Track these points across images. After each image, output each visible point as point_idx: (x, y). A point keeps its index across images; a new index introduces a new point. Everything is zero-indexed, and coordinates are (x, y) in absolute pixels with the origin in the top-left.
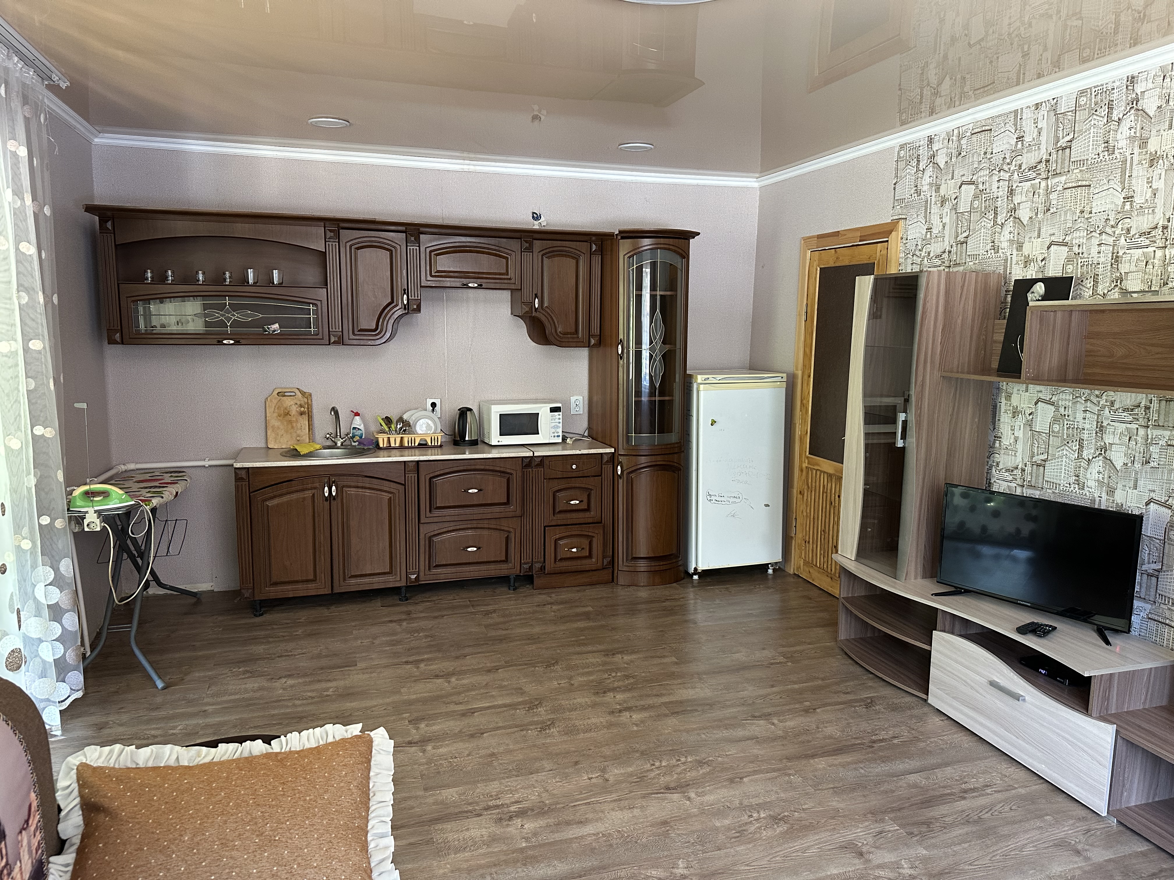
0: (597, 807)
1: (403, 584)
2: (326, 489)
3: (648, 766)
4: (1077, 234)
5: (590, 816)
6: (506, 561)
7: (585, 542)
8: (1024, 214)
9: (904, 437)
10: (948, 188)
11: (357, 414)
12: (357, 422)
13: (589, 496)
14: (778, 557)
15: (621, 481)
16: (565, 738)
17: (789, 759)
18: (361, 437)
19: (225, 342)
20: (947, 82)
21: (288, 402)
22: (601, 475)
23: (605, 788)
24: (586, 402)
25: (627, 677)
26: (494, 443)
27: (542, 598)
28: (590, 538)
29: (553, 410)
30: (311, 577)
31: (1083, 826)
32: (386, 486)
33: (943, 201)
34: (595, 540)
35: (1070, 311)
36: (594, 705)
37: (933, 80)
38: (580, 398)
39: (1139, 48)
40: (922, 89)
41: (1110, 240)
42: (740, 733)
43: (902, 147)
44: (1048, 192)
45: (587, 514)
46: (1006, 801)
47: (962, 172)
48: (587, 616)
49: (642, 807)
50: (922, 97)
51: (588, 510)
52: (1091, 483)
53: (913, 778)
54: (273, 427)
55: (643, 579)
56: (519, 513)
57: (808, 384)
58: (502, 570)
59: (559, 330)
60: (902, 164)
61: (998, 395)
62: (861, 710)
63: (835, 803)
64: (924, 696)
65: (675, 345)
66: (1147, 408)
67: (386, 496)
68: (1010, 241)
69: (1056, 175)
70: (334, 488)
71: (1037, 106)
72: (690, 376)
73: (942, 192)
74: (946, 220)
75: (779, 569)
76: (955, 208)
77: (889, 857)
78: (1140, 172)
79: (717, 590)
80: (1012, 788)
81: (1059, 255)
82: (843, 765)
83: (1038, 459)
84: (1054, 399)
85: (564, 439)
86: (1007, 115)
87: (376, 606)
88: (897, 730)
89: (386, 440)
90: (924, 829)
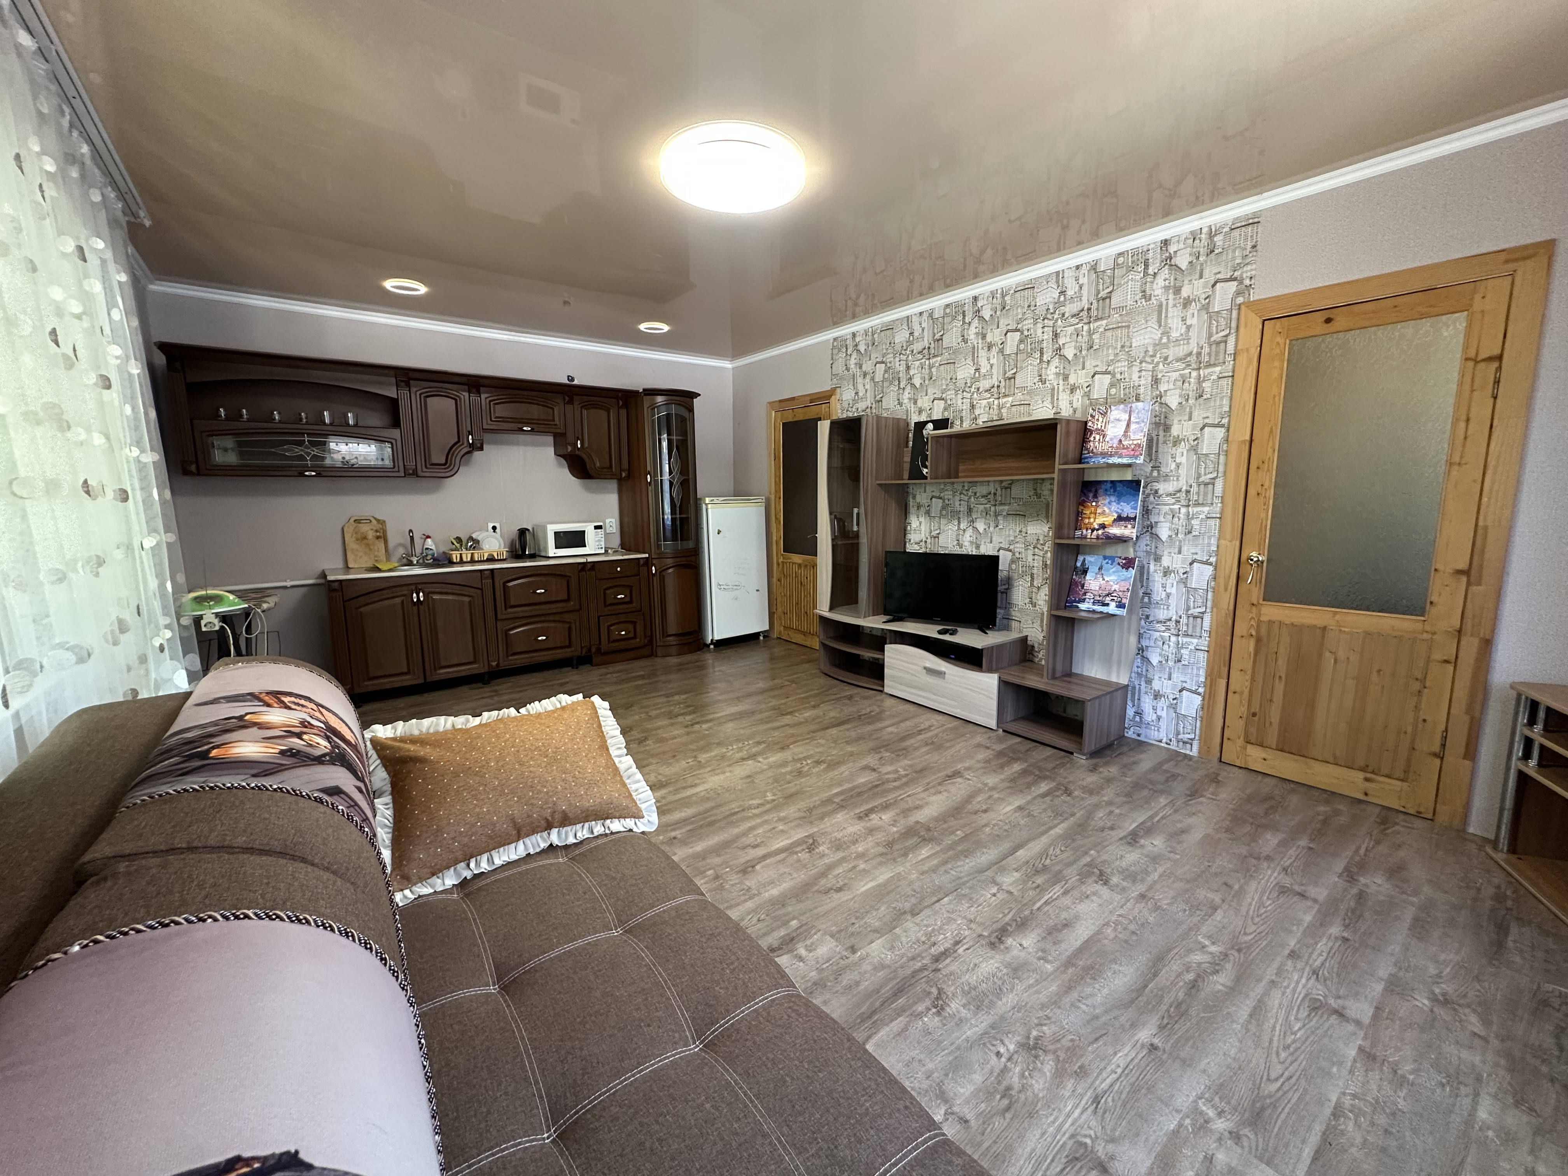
0: (700, 776)
1: (486, 670)
2: (415, 595)
3: (725, 750)
4: (949, 393)
5: (698, 781)
6: (569, 646)
7: (630, 627)
8: (917, 381)
9: (858, 524)
10: (867, 366)
11: (428, 537)
12: (429, 543)
13: (631, 592)
14: (767, 627)
15: (655, 579)
16: (658, 745)
17: (813, 732)
18: (433, 555)
19: (307, 473)
20: (863, 297)
21: (365, 528)
22: (639, 575)
23: (700, 765)
24: (618, 523)
25: (688, 706)
26: (551, 555)
27: (603, 670)
28: (634, 623)
29: (596, 528)
30: (405, 670)
31: (987, 736)
32: (467, 591)
33: (865, 375)
34: (638, 625)
35: (950, 436)
36: (672, 725)
37: (854, 296)
38: (613, 520)
39: (978, 279)
40: (846, 301)
41: (969, 395)
42: (777, 724)
43: (835, 339)
44: (930, 367)
45: (630, 606)
46: (943, 732)
47: (875, 356)
48: (642, 677)
49: (730, 772)
50: (846, 306)
51: (631, 602)
52: (967, 544)
53: (890, 729)
54: (353, 550)
55: (674, 650)
56: (577, 607)
57: (779, 502)
58: (567, 653)
59: (598, 465)
60: (835, 351)
61: (908, 496)
62: (847, 701)
63: (849, 749)
64: (881, 689)
65: (688, 475)
66: (995, 494)
67: (466, 599)
68: (910, 399)
69: (935, 356)
70: (421, 594)
71: (921, 314)
72: (700, 499)
73: (864, 369)
74: (868, 387)
75: (766, 635)
76: (873, 379)
77: (890, 768)
78: (983, 353)
79: (729, 652)
80: (943, 725)
81: (939, 406)
82: (848, 730)
83: (934, 533)
84: (942, 495)
85: (606, 551)
86: (902, 319)
87: (464, 690)
88: (872, 709)
89: (458, 556)
90: (904, 752)
